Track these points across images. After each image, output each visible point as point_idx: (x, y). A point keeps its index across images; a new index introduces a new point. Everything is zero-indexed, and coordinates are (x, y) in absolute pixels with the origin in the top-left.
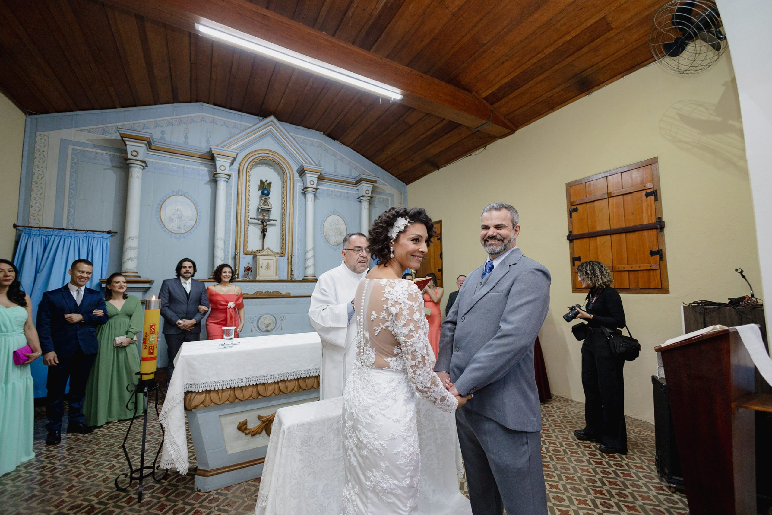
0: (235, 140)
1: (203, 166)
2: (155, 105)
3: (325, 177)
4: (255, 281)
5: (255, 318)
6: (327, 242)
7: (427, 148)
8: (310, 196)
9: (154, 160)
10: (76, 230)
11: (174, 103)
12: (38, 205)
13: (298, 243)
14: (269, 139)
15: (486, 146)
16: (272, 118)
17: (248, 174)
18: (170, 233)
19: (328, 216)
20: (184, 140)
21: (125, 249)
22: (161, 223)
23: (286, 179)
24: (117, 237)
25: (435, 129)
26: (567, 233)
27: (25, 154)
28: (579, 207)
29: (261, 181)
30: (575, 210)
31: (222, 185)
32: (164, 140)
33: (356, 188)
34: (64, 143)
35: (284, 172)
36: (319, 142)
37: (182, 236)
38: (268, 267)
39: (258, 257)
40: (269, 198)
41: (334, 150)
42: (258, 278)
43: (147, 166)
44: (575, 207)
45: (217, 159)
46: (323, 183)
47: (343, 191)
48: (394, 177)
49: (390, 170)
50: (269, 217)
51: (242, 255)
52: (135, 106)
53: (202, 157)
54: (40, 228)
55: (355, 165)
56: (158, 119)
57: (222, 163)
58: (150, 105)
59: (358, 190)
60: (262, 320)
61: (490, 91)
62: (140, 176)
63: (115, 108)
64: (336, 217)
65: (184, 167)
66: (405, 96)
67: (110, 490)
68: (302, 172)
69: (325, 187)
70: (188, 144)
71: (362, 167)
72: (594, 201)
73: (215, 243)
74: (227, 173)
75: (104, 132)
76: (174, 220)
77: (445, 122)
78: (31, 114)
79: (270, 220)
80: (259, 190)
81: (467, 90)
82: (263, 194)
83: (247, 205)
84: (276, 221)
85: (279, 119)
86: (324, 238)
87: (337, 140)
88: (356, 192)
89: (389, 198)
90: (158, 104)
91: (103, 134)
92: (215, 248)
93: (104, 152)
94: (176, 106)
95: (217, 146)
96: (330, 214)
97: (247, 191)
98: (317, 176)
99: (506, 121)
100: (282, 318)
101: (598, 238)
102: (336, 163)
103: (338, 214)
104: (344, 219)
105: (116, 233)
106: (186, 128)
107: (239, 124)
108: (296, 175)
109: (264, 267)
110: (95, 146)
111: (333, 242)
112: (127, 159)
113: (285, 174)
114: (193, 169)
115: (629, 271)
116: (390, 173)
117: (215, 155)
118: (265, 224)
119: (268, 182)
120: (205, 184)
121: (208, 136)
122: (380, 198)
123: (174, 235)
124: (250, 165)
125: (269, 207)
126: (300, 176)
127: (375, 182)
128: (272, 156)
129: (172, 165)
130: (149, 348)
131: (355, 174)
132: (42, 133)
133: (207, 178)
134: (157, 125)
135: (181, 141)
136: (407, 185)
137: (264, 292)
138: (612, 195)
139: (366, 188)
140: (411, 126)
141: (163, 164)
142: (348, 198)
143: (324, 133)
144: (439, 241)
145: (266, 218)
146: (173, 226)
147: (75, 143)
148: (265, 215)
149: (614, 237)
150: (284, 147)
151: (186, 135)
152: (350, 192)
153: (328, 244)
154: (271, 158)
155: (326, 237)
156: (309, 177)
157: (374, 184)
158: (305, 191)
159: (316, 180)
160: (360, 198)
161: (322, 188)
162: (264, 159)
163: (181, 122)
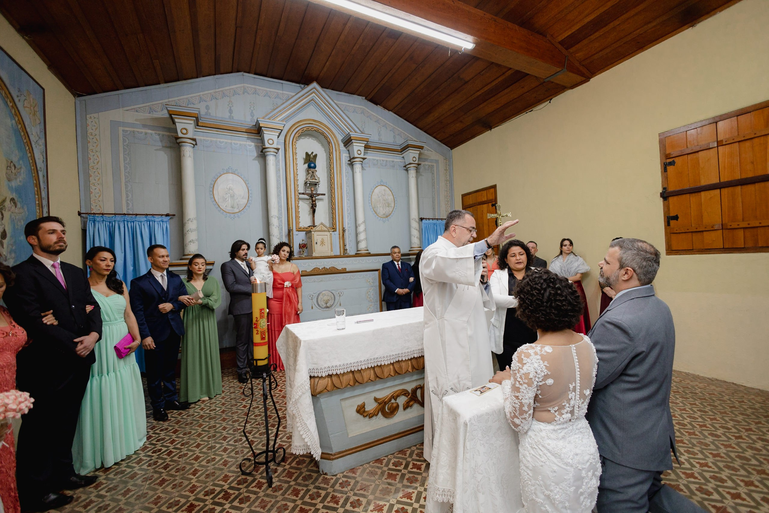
0: (280, 111)
1: (249, 141)
2: (197, 77)
3: (370, 146)
4: (310, 257)
5: (314, 295)
6: (375, 215)
7: (481, 106)
8: (358, 167)
9: (202, 138)
10: (137, 215)
11: (215, 75)
12: (97, 191)
13: (348, 216)
14: (312, 108)
15: (551, 99)
16: (315, 85)
17: (294, 146)
18: (225, 213)
19: (375, 187)
20: (229, 114)
21: (185, 231)
22: (215, 203)
23: (331, 150)
24: (175, 220)
25: (494, 84)
26: (660, 190)
27: (79, 138)
28: (676, 160)
29: (307, 154)
30: (672, 163)
31: (271, 159)
32: (210, 115)
33: (402, 156)
34: (115, 125)
35: (329, 143)
36: (361, 108)
37: (236, 215)
38: (322, 243)
39: (313, 233)
40: (316, 171)
41: (377, 115)
42: (314, 255)
43: (196, 144)
44: (671, 160)
45: (265, 132)
46: (369, 152)
47: (388, 159)
48: (439, 142)
49: (435, 135)
50: (317, 190)
51: (295, 232)
52: (178, 80)
53: (248, 132)
54: (103, 214)
55: (399, 131)
56: (201, 93)
57: (269, 136)
58: (192, 78)
59: (403, 157)
60: (321, 296)
61: (569, 33)
62: (192, 155)
63: (159, 84)
64: (383, 187)
65: (231, 143)
66: (477, 44)
67: (235, 475)
68: (348, 142)
69: (372, 156)
70: (233, 117)
71: (406, 133)
72: (698, 152)
73: (270, 221)
74: (276, 147)
75: (151, 110)
76: (227, 200)
77: (510, 72)
78: (79, 96)
79: (319, 195)
80: (305, 163)
81: (541, 34)
82: (309, 167)
83: (296, 180)
84: (324, 195)
85: (322, 87)
86: (372, 210)
87: (379, 105)
88: (401, 161)
89: (435, 165)
90: (200, 77)
91: (150, 113)
92: (270, 226)
93: (153, 132)
94: (217, 78)
95: (263, 118)
96: (377, 185)
97: (295, 165)
98: (364, 145)
99: (581, 68)
100: (340, 294)
101: (703, 194)
102: (380, 130)
103: (385, 184)
104: (391, 189)
105: (174, 215)
106: (230, 101)
107: (281, 94)
108: (342, 145)
109: (319, 243)
110: (145, 126)
111: (382, 214)
112: (177, 138)
113: (330, 145)
115: (744, 228)
116: (435, 137)
117: (262, 128)
118: (314, 199)
119: (314, 154)
120: (254, 160)
121: (252, 108)
122: (427, 165)
123: (228, 214)
124: (295, 137)
125: (317, 181)
126: (345, 146)
127: (421, 148)
128: (316, 126)
129: (220, 142)
130: (261, 333)
131: (400, 141)
132: (92, 115)
133: (255, 154)
134: (201, 100)
135: (227, 115)
136: (451, 149)
137: (321, 268)
138: (724, 143)
139: (412, 155)
140: (466, 82)
141: (211, 141)
142: (393, 166)
143: (366, 98)
144: (494, 207)
145: (314, 192)
146: (226, 205)
147: (124, 124)
148: (313, 189)
149: (725, 191)
150: (327, 115)
151: (230, 109)
152: (395, 160)
153: (377, 217)
154: (315, 129)
155: (374, 209)
156: (356, 147)
157: (421, 150)
158: (352, 162)
159: (363, 149)
160: (408, 166)
161: (367, 157)
162: (308, 130)
163: (224, 94)
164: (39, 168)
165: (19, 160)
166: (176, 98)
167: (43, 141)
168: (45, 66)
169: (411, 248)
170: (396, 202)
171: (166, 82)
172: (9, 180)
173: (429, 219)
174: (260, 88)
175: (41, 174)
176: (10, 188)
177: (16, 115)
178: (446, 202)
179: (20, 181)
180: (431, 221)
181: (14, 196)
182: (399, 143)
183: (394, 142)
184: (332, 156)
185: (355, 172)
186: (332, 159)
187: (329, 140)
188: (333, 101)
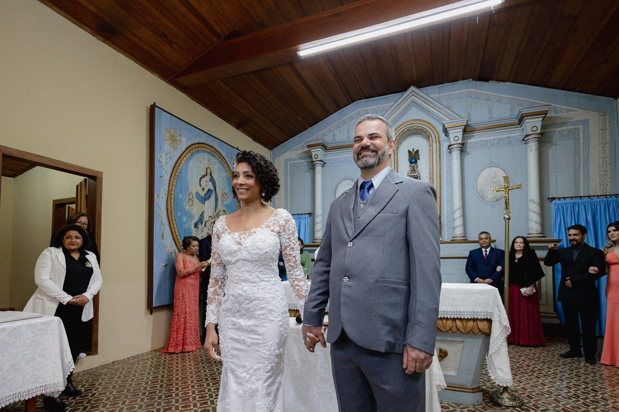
2: (328, 116)
3: (475, 128)
6: (481, 199)
8: (456, 154)
9: (330, 158)
11: (339, 110)
13: (448, 204)
14: (414, 109)
16: (413, 88)
19: (482, 170)
20: (347, 136)
21: (315, 224)
23: (431, 143)
24: (312, 216)
29: (409, 151)
32: (335, 140)
33: (521, 128)
34: (286, 161)
36: (467, 92)
41: (488, 93)
43: (325, 163)
46: (475, 134)
47: (501, 137)
55: (519, 100)
56: (331, 126)
58: (325, 118)
64: (494, 169)
65: (348, 157)
69: (476, 138)
70: (350, 137)
75: (303, 146)
78: (272, 149)
82: (411, 163)
85: (419, 87)
86: (477, 195)
87: (491, 80)
88: (521, 134)
89: (581, 127)
90: (329, 116)
91: (303, 149)
93: (304, 161)
94: (341, 112)
96: (484, 168)
98: (461, 130)
102: (491, 107)
104: (504, 169)
105: (312, 213)
106: (348, 126)
108: (442, 135)
110: (300, 158)
111: (491, 198)
112: (312, 162)
113: (430, 138)
119: (415, 150)
122: (564, 131)
125: (416, 174)
126: (446, 135)
127: (546, 112)
128: (416, 125)
129: (341, 158)
132: (277, 159)
134: (330, 131)
139: (531, 124)
141: (336, 159)
142: (509, 143)
147: (291, 160)
150: (427, 112)
151: (349, 131)
152: (513, 135)
153: (484, 201)
154: (415, 127)
155: (480, 194)
156: (452, 134)
157: (544, 115)
158: (450, 150)
159: (460, 135)
160: (525, 139)
161: (473, 140)
162: (408, 130)
163: (345, 122)
165: (229, 191)
166: (316, 135)
168: (251, 140)
169: (529, 234)
171: (311, 126)
172: (223, 202)
174: (369, 108)
176: (223, 205)
177: (228, 170)
178: (602, 173)
179: (228, 202)
181: (225, 209)
182: (516, 114)
183: (511, 115)
184: (431, 148)
185: (452, 159)
186: (431, 151)
187: (428, 133)
188: (430, 97)
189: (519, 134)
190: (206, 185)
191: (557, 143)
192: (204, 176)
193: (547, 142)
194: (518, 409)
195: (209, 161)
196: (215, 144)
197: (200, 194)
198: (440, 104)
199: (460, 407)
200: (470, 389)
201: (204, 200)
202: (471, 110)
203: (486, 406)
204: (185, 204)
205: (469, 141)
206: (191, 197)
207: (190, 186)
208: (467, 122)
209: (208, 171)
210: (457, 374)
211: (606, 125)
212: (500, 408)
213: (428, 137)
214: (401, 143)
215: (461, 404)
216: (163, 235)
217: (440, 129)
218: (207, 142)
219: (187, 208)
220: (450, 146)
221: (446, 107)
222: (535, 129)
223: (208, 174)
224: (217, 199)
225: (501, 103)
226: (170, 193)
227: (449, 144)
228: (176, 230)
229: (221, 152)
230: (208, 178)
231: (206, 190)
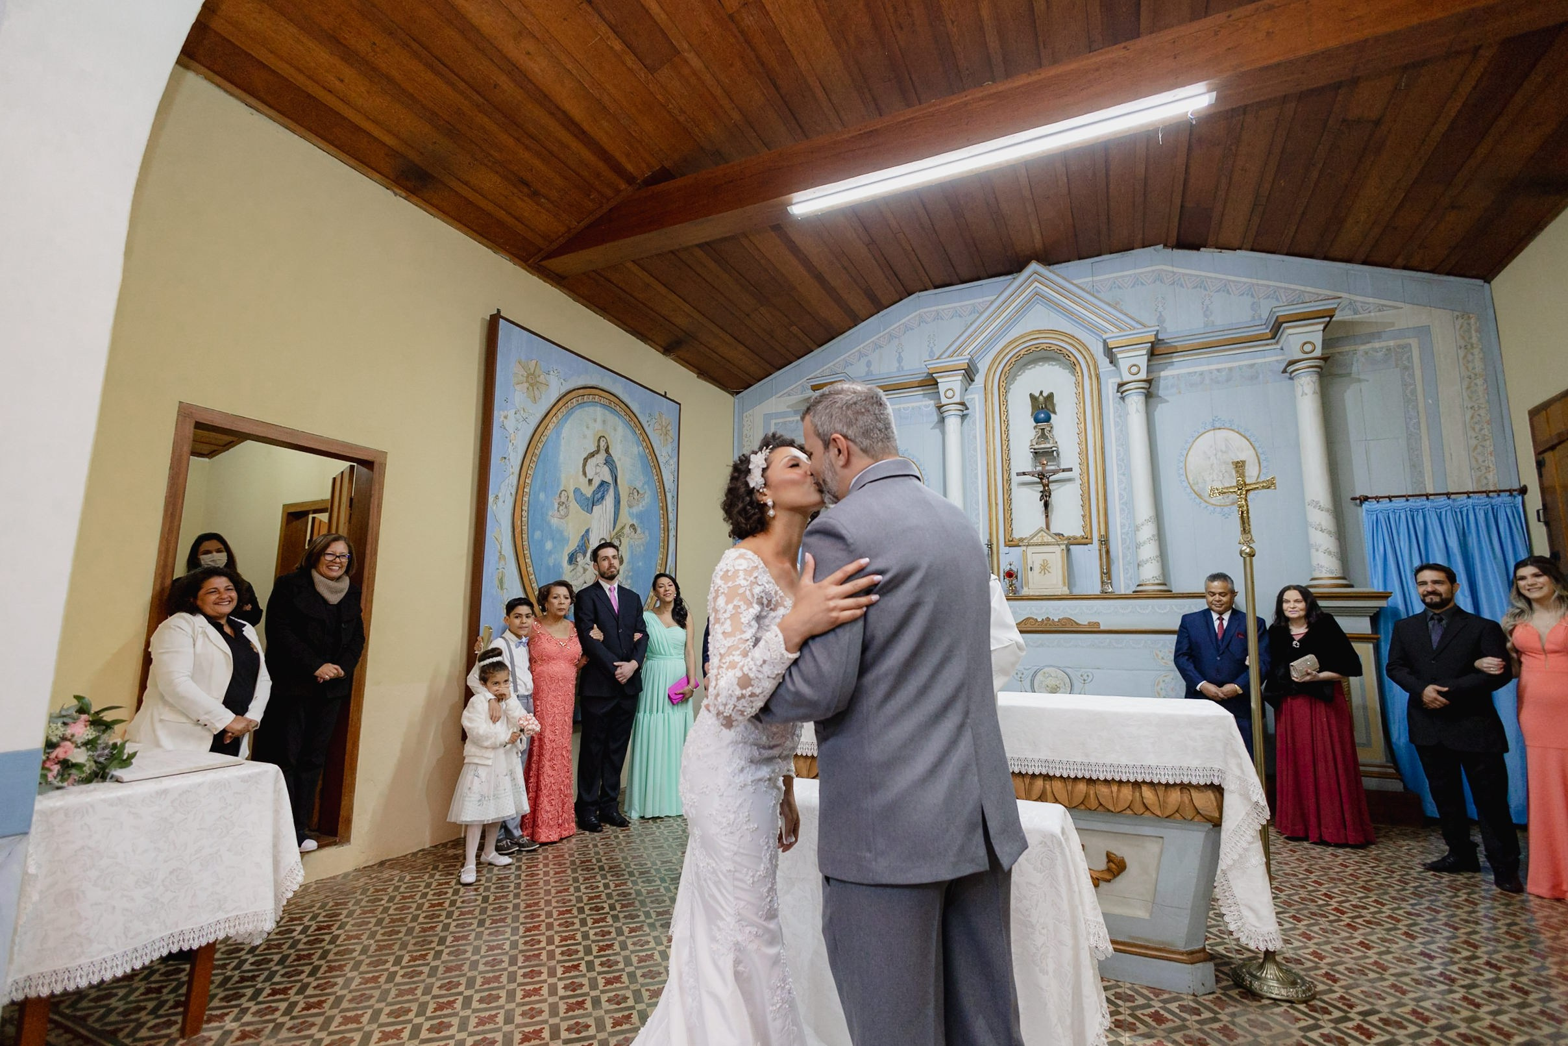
0: (971, 336)
1: (926, 399)
2: (855, 325)
3: (1172, 347)
5: (1025, 672)
6: (1198, 500)
8: (1136, 403)
11: (878, 312)
13: (1122, 510)
16: (1034, 266)
19: (1196, 435)
20: (897, 365)
27: (736, 444)
29: (1031, 395)
31: (952, 423)
32: (871, 375)
33: (1279, 347)
34: (768, 419)
35: (1073, 362)
36: (1155, 270)
38: (1045, 568)
39: (1024, 549)
40: (1050, 426)
41: (1199, 273)
42: (1025, 592)
45: (939, 380)
47: (1235, 364)
48: (1427, 275)
49: (1400, 261)
50: (1055, 464)
51: (1003, 549)
52: (833, 338)
53: (922, 384)
55: (1269, 287)
56: (861, 346)
57: (950, 385)
58: (850, 328)
59: (1282, 349)
60: (1039, 677)
64: (1223, 434)
66: (1223, 86)
69: (1176, 369)
70: (902, 369)
71: (1293, 286)
74: (958, 400)
75: (803, 389)
78: (738, 393)
79: (1055, 472)
80: (1031, 415)
82: (1037, 420)
84: (1070, 470)
86: (1189, 490)
87: (1205, 247)
88: (1279, 358)
89: (1414, 342)
90: (859, 324)
91: (802, 393)
94: (883, 316)
95: (937, 363)
96: (1202, 431)
98: (1144, 352)
100: (1086, 677)
102: (1207, 302)
103: (1227, 425)
104: (1247, 435)
106: (899, 345)
107: (976, 304)
108: (1103, 363)
109: (1037, 569)
113: (1078, 368)
114: (913, 409)
116: (1405, 268)
117: (935, 375)
118: (1046, 481)
119: (1045, 394)
121: (932, 345)
122: (1375, 350)
124: (1004, 374)
125: (1048, 446)
126: (1111, 362)
127: (1333, 312)
128: (1046, 341)
132: (748, 413)
133: (935, 418)
134: (861, 355)
135: (894, 367)
136: (1488, 281)
137: (1040, 620)
139: (1300, 338)
142: (1254, 378)
143: (1165, 246)
145: (1050, 468)
147: (777, 415)
148: (1046, 462)
150: (1066, 312)
151: (900, 356)
152: (1260, 361)
153: (1204, 505)
154: (1044, 346)
155: (1196, 488)
156: (1126, 360)
157: (1328, 319)
158: (1122, 393)
159: (1143, 362)
160: (1289, 369)
161: (1172, 373)
162: (1029, 352)
163: (891, 337)
164: (667, 490)
165: (644, 484)
167: (676, 459)
168: (695, 376)
169: (1312, 579)
170: (1264, 464)
171: (820, 346)
172: (630, 507)
173: (1390, 498)
174: (943, 307)
175: (669, 496)
176: (631, 515)
178: (1474, 442)
179: (645, 507)
180: (1399, 503)
181: (635, 522)
182: (1265, 316)
183: (1253, 319)
184: (1080, 390)
185: (1128, 414)
186: (1080, 396)
187: (1073, 359)
188: (1072, 283)
189: (1275, 358)
190: (596, 474)
191: (1362, 377)
192: (592, 455)
193: (1341, 376)
194: (1302, 1007)
195: (604, 422)
196: (618, 387)
197: (584, 492)
198: (1096, 297)
199: (1161, 998)
200: (1182, 954)
201: (591, 504)
202: (1164, 309)
203: (1224, 998)
204: (550, 513)
205: (1163, 374)
206: (563, 499)
207: (563, 476)
208: (1156, 335)
209: (602, 444)
210: (1151, 916)
211: (1470, 338)
212: (1259, 1004)
213: (1073, 366)
214: (1014, 379)
215: (1163, 991)
216: (501, 581)
217: (1098, 350)
218: (601, 386)
219: (555, 521)
220: (1121, 385)
221: (1109, 305)
222: (1308, 348)
223: (603, 449)
224: (619, 502)
225: (1228, 292)
226: (520, 492)
227: (1118, 380)
228: (530, 569)
229: (630, 405)
230: (601, 457)
231: (596, 483)
